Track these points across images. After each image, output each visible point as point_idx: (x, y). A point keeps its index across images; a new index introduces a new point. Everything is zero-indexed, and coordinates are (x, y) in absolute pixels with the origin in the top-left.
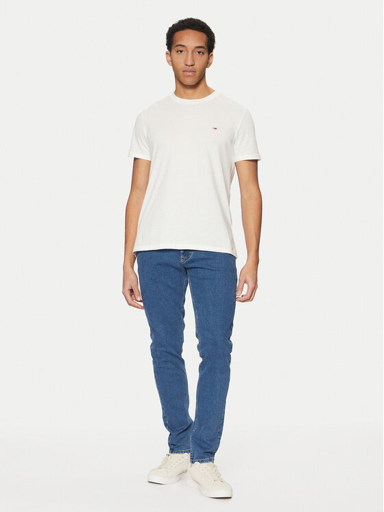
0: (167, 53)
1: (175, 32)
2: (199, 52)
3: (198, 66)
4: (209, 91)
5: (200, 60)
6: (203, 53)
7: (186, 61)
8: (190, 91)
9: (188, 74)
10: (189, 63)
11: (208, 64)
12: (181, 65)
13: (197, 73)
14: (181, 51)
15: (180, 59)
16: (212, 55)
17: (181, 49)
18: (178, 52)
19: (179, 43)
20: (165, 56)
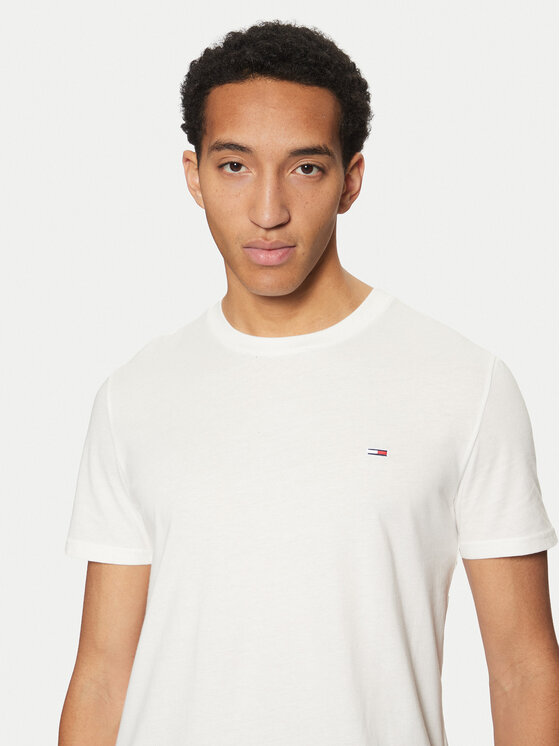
0: (187, 160)
1: (211, 85)
2: (307, 169)
4: (353, 294)
5: (309, 196)
6: (323, 171)
7: (253, 207)
11: (345, 199)
13: (301, 250)
14: (236, 166)
15: (234, 193)
16: (360, 162)
17: (236, 158)
18: (221, 167)
19: (226, 136)
20: (180, 167)
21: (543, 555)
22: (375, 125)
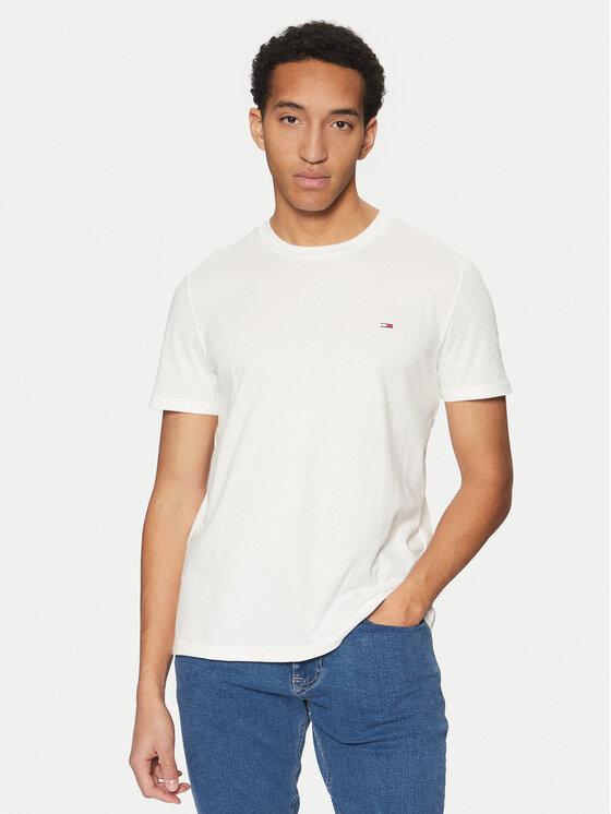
0: (252, 114)
1: (276, 63)
2: (341, 124)
3: (335, 162)
4: (365, 215)
5: (341, 144)
6: (351, 126)
7: (303, 147)
8: (313, 224)
9: (308, 183)
10: (313, 155)
11: (362, 150)
12: (291, 160)
13: (333, 180)
14: (292, 120)
15: (289, 140)
16: (375, 123)
17: (293, 113)
18: (282, 119)
19: (287, 98)
21: (502, 399)
22: (386, 99)
